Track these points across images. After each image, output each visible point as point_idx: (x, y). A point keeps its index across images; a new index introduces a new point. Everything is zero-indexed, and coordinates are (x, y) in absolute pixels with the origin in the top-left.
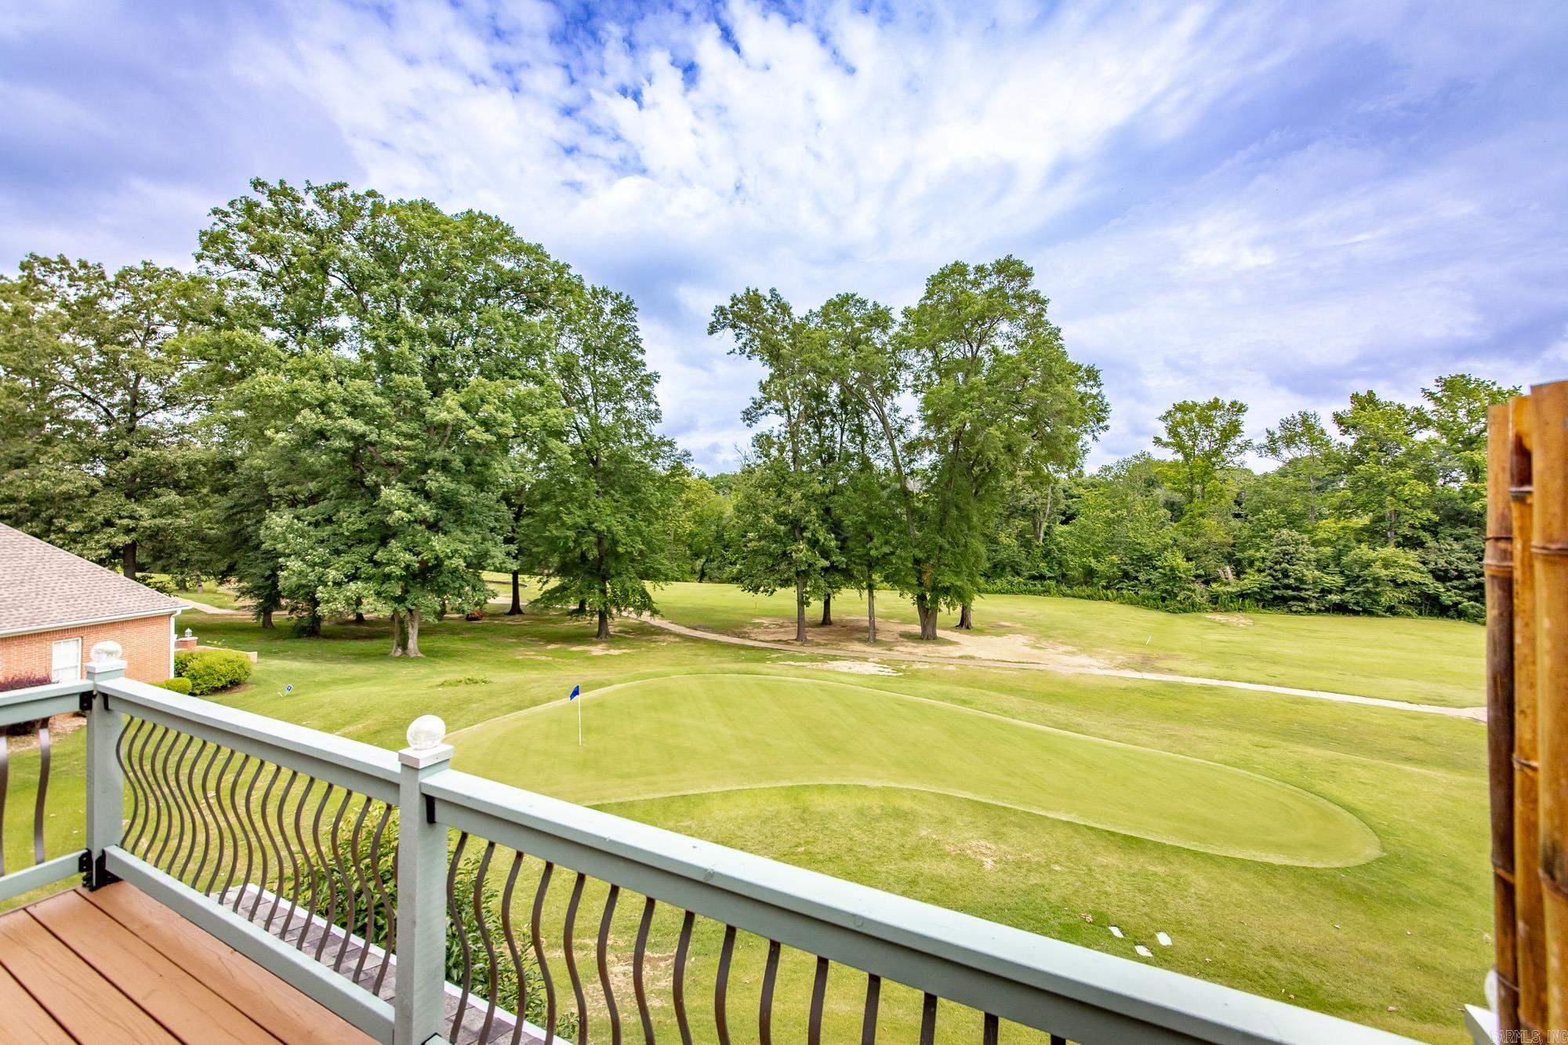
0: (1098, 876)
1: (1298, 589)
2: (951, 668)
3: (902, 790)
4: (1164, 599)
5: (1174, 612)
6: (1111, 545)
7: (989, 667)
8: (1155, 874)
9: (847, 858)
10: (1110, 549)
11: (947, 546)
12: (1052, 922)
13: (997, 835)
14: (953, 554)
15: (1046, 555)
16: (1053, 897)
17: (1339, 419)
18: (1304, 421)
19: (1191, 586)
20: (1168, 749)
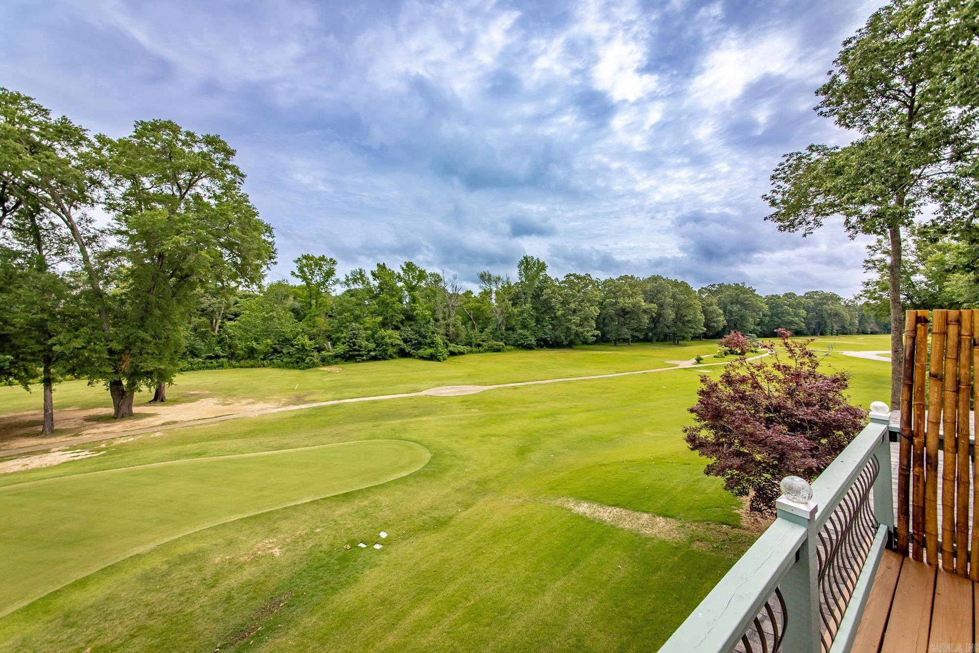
0: (341, 522)
1: (359, 351)
2: (158, 434)
3: (179, 539)
4: (297, 362)
5: (303, 369)
6: (267, 333)
7: (194, 426)
8: (365, 506)
9: (152, 623)
10: (265, 335)
11: (149, 339)
12: (332, 561)
13: (273, 531)
14: (156, 344)
15: (220, 341)
16: (325, 547)
17: (373, 274)
18: (360, 273)
19: (312, 354)
20: (340, 441)
